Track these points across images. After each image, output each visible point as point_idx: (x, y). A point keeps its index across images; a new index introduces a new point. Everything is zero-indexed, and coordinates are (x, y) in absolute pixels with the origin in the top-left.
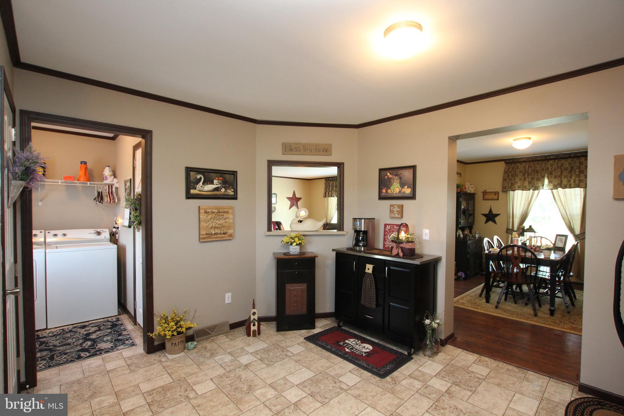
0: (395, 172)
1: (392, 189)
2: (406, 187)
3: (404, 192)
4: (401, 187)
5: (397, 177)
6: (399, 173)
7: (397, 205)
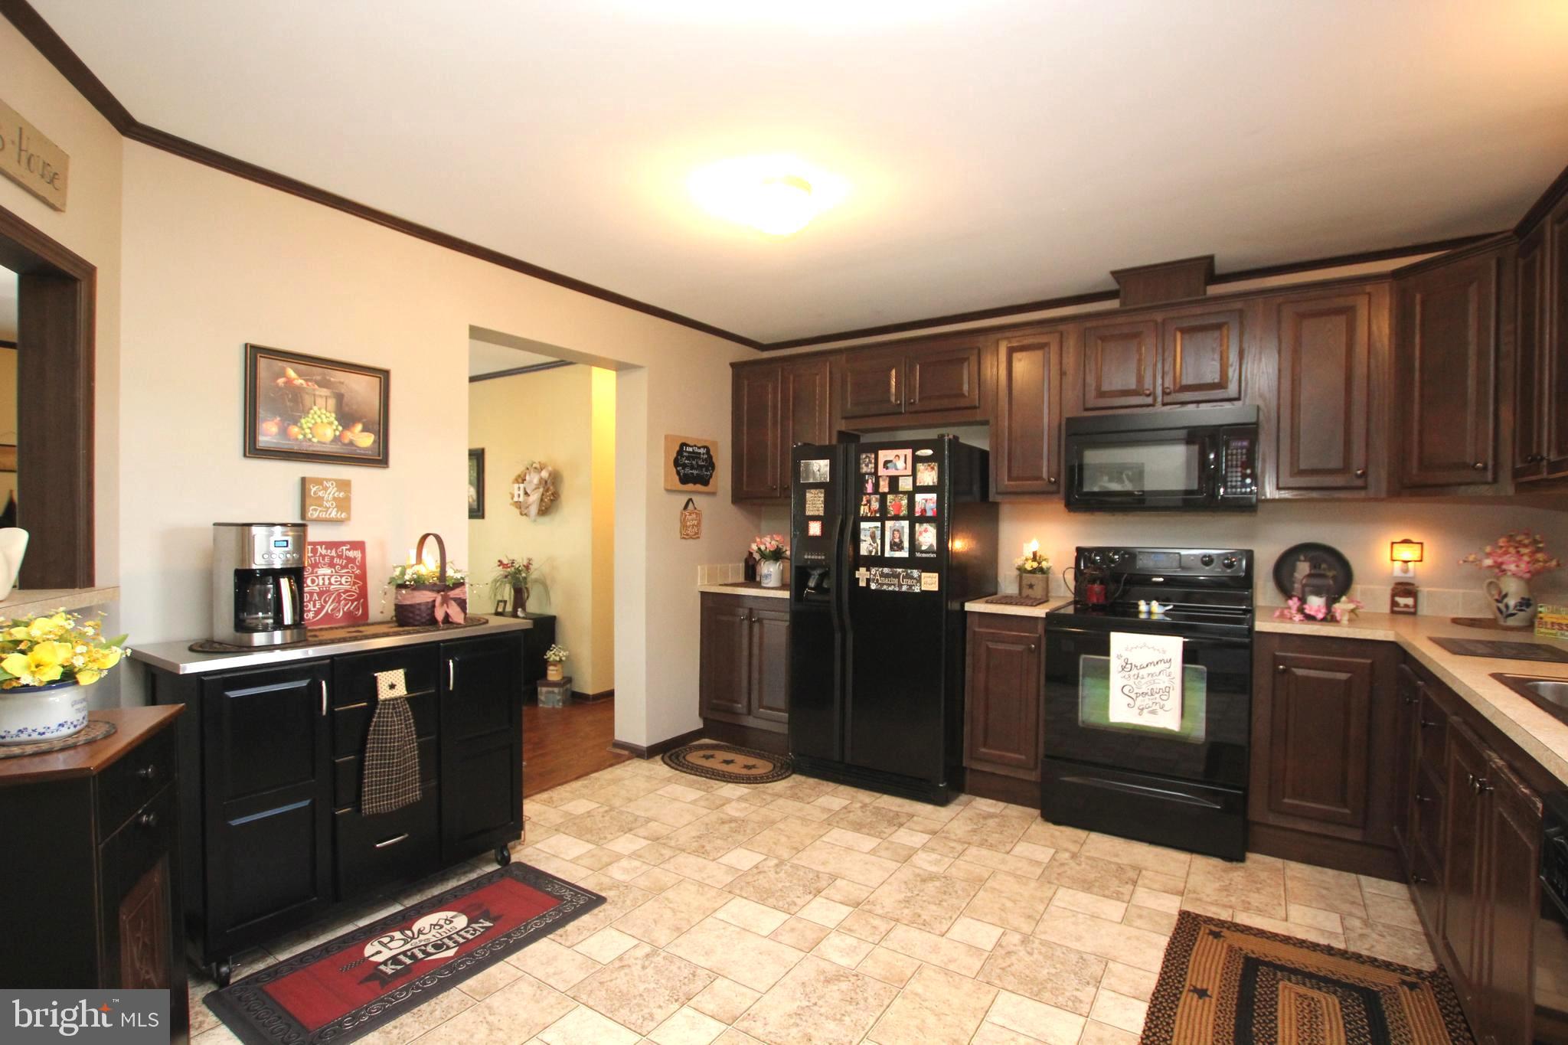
0: (317, 372)
1: (305, 426)
2: (359, 427)
3: (351, 443)
4: (340, 424)
5: (324, 392)
6: (332, 379)
7: (335, 480)
